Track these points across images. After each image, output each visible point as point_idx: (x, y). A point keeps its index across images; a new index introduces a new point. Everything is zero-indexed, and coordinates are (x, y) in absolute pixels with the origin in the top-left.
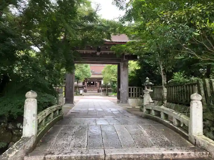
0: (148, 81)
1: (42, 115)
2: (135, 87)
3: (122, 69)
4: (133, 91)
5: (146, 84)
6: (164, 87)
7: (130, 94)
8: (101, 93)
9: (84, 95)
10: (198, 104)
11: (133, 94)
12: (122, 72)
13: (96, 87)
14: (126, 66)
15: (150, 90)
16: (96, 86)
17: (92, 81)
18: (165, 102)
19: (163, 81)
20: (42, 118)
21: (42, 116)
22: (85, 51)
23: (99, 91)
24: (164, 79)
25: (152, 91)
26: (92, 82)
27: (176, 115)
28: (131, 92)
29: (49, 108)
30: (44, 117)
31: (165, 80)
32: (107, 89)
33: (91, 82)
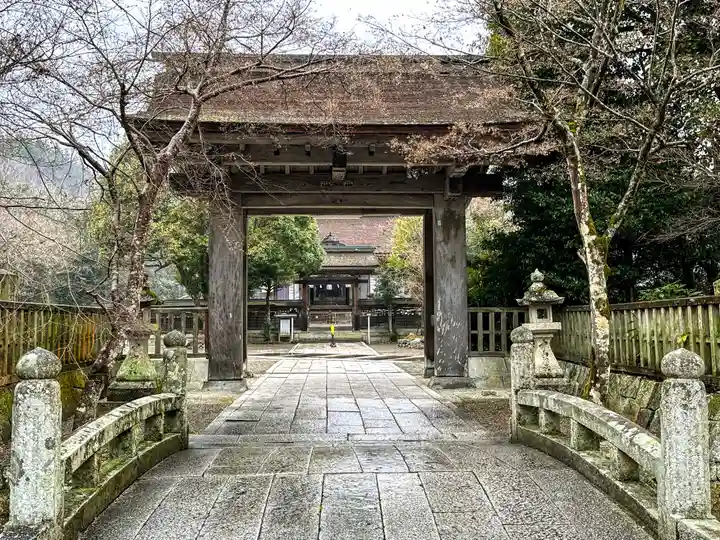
0: (540, 285)
1: (84, 442)
2: (497, 310)
3: (439, 236)
4: (486, 327)
5: (534, 299)
6: (597, 313)
7: (474, 339)
8: (368, 332)
9: (295, 343)
10: (688, 394)
11: (486, 338)
12: (439, 248)
13: (346, 307)
14: (455, 223)
15: (550, 324)
16: (347, 303)
17: (329, 282)
18: (603, 376)
19: (593, 288)
20: (87, 453)
21: (87, 444)
22: (287, 164)
23: (359, 324)
24: (597, 280)
25: (557, 326)
26: (330, 287)
27: (620, 434)
28: (480, 332)
29: (119, 409)
30: (96, 446)
31: (599, 284)
32: (390, 314)
33: (325, 287)
